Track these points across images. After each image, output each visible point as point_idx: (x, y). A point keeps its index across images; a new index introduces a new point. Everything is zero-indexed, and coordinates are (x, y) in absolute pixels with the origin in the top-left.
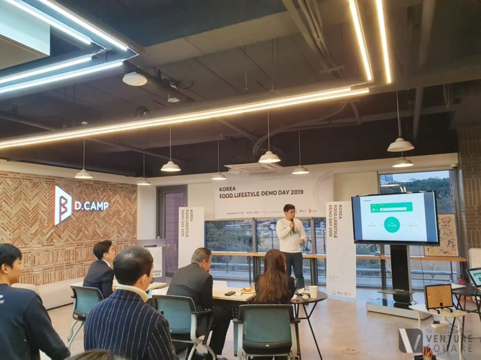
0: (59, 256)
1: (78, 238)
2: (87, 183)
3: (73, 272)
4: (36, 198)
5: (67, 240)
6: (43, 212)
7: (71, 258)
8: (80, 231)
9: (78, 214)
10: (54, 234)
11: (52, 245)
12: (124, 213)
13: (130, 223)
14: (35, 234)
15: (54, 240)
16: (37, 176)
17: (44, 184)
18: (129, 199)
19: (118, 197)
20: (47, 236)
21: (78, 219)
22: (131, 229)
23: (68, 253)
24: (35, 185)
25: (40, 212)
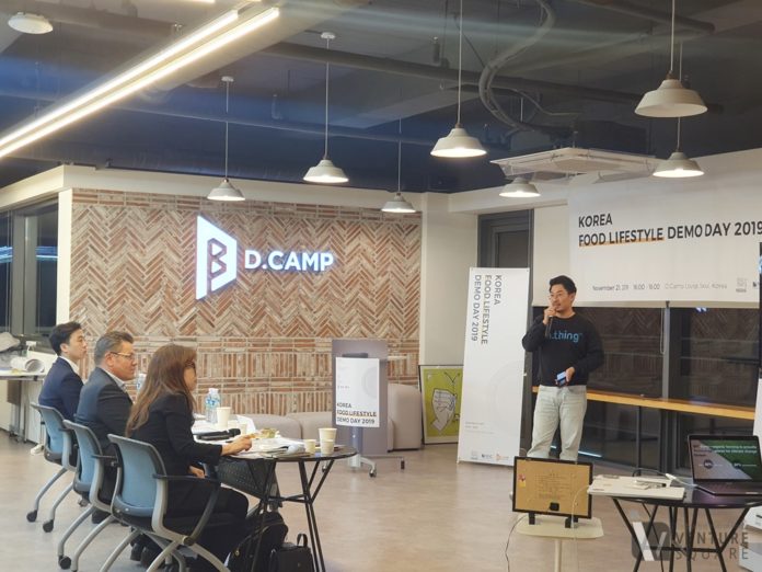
0: (209, 363)
1: (256, 329)
2: (278, 209)
3: (244, 401)
4: (157, 241)
5: (229, 333)
6: (172, 270)
7: (239, 371)
8: (259, 314)
9: (255, 278)
10: (199, 318)
11: (195, 340)
12: (382, 280)
13: (397, 304)
14: (155, 316)
15: (199, 331)
16: (157, 198)
17: (174, 214)
18: (398, 246)
19: (363, 242)
20: (182, 321)
21: (255, 289)
22: (402, 319)
23: (231, 358)
24: (155, 215)
25: (167, 271)
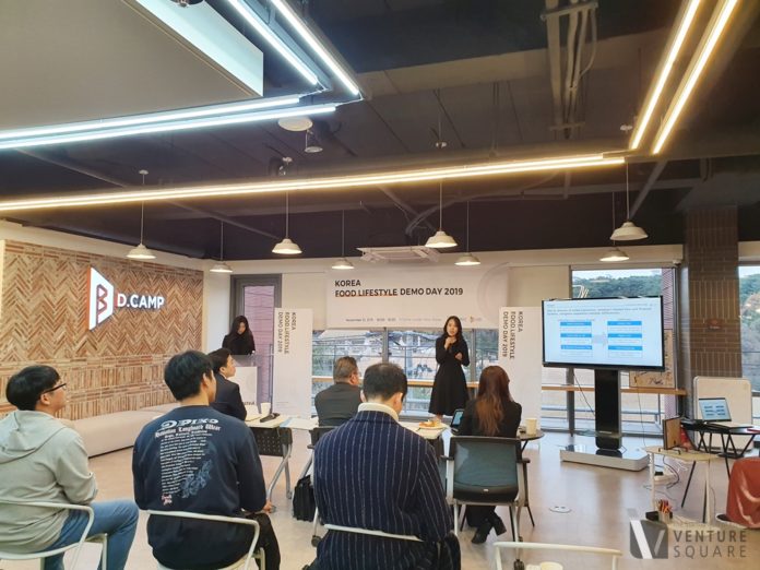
0: (94, 377)
1: (121, 351)
2: (134, 265)
3: (113, 403)
4: (63, 285)
5: (105, 354)
6: (72, 307)
7: (111, 381)
8: (123, 339)
9: (121, 313)
10: (88, 344)
11: (85, 360)
12: (185, 314)
14: (60, 343)
15: (87, 353)
16: (65, 252)
17: (75, 265)
18: (192, 292)
19: (176, 289)
20: (78, 346)
21: (120, 320)
22: (194, 339)
23: (105, 373)
24: (62, 265)
25: (70, 309)
